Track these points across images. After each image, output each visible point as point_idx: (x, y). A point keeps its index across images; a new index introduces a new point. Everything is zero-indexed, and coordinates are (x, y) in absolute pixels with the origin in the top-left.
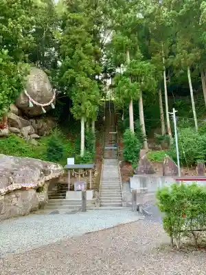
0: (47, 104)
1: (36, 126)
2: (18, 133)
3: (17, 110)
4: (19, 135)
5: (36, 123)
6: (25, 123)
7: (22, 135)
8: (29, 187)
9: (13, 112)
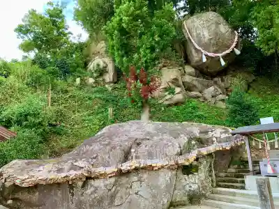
0: (228, 51)
1: (223, 84)
2: (198, 97)
3: (193, 70)
4: (201, 100)
5: (222, 81)
6: (206, 83)
7: (205, 99)
8: (159, 164)
9: (190, 74)
